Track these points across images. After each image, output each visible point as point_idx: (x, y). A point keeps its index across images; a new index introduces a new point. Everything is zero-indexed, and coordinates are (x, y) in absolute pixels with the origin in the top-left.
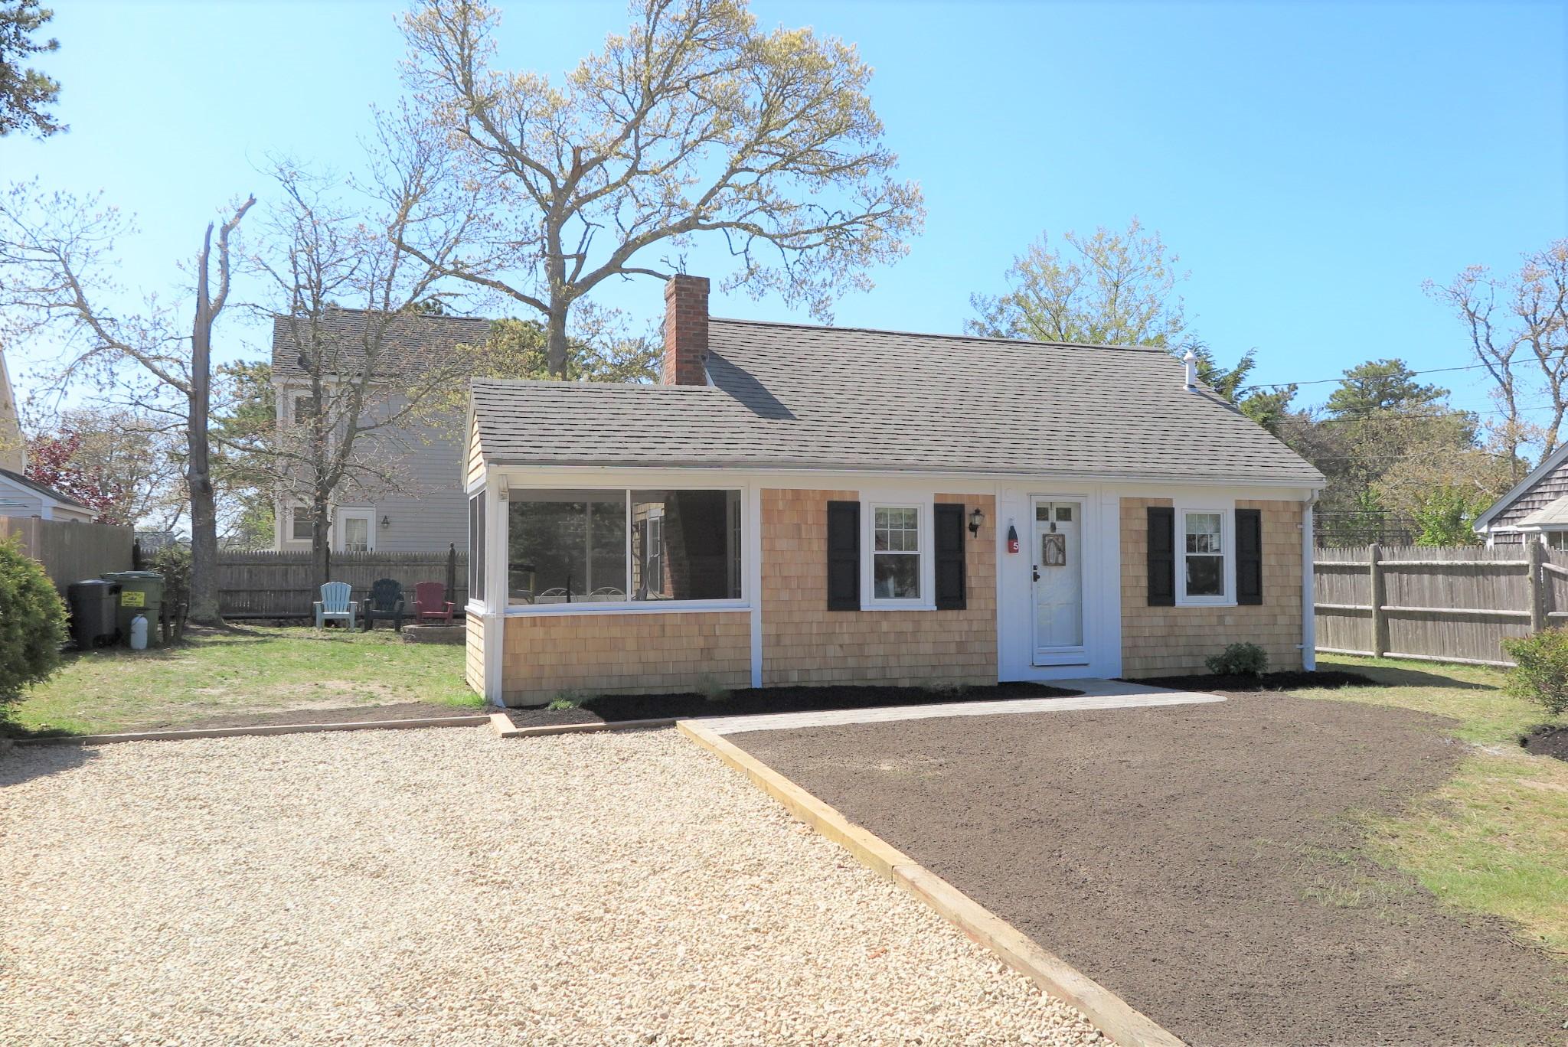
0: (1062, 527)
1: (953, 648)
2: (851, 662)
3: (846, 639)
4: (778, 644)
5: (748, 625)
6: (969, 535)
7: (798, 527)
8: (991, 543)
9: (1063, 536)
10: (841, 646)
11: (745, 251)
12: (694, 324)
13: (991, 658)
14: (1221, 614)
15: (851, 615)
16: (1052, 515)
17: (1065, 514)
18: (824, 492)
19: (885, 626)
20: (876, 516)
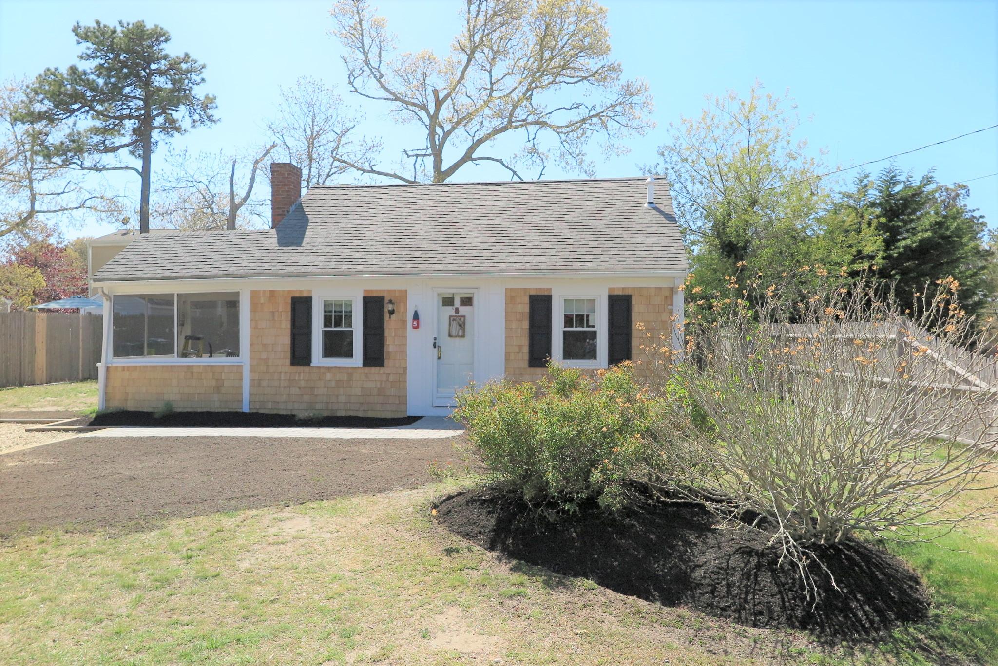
0: (464, 310)
1: (375, 392)
2: (306, 398)
3: (303, 383)
4: (259, 385)
5: (241, 373)
6: (387, 315)
7: (273, 313)
8: (404, 322)
9: (464, 317)
10: (299, 388)
11: (533, 139)
13: (402, 400)
15: (306, 369)
16: (457, 302)
17: (467, 301)
18: (289, 291)
19: (329, 376)
20: (325, 306)
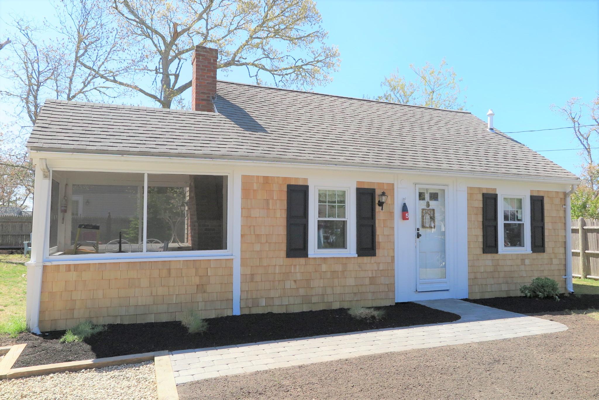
0: (433, 204)
1: (367, 281)
2: (302, 292)
3: (299, 277)
4: (252, 280)
5: (231, 268)
6: (378, 208)
7: (267, 201)
8: (391, 214)
9: (433, 210)
10: (295, 281)
11: (256, 76)
12: (208, 77)
13: (391, 288)
14: (523, 258)
15: (302, 260)
16: (427, 197)
17: (434, 196)
18: (285, 179)
19: (324, 268)
20: (320, 195)
